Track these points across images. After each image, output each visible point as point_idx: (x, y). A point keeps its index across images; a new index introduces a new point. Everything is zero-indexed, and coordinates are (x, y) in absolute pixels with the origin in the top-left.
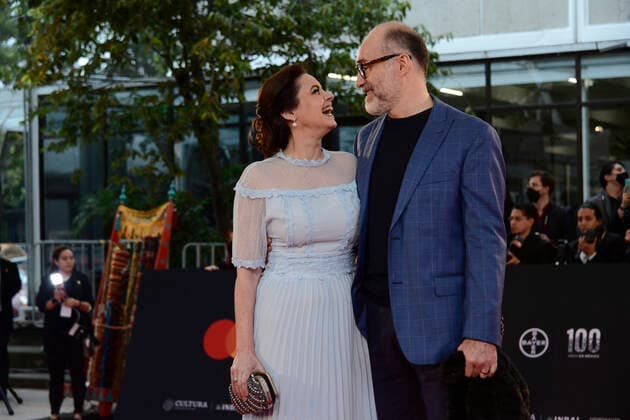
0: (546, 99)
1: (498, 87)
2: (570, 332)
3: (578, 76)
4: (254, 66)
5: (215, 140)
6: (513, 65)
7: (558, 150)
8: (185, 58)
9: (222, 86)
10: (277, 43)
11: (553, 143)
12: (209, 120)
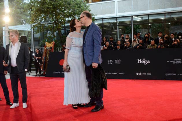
0: (112, 25)
1: (104, 23)
2: (116, 60)
3: (117, 21)
4: (66, 20)
5: (61, 32)
6: (107, 19)
7: (114, 33)
8: (56, 19)
9: (62, 23)
10: (70, 16)
11: (113, 32)
12: (60, 28)
